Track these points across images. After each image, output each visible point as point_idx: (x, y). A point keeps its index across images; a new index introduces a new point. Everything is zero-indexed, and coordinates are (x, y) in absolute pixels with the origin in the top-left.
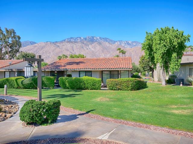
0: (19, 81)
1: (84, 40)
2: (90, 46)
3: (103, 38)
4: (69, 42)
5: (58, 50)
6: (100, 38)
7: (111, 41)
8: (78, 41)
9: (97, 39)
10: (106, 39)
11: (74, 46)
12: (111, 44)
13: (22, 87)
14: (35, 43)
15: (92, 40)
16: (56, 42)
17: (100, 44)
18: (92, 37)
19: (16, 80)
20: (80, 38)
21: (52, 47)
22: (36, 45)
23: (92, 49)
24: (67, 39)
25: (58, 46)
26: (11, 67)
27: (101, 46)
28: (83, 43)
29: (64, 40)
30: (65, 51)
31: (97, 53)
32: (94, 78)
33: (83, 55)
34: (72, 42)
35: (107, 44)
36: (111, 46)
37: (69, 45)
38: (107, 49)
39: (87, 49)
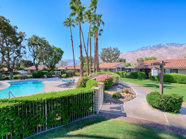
0: (124, 74)
1: (153, 47)
2: (158, 51)
3: (170, 44)
4: (142, 50)
5: (135, 55)
6: (167, 44)
7: (178, 44)
8: (148, 49)
9: (164, 45)
10: (173, 44)
11: (145, 52)
12: (178, 47)
13: (125, 77)
14: (122, 53)
15: (160, 46)
16: (134, 51)
17: (167, 48)
18: (160, 44)
19: (122, 73)
20: (150, 46)
21: (131, 54)
22: (122, 54)
23: (160, 52)
24: (141, 48)
25: (135, 53)
26: (118, 66)
27: (168, 49)
28: (152, 49)
29: (139, 50)
30: (139, 56)
31: (164, 55)
32: (181, 74)
33: (155, 57)
34: (144, 50)
35: (174, 47)
36: (178, 48)
37: (141, 52)
38: (173, 51)
39: (155, 53)
